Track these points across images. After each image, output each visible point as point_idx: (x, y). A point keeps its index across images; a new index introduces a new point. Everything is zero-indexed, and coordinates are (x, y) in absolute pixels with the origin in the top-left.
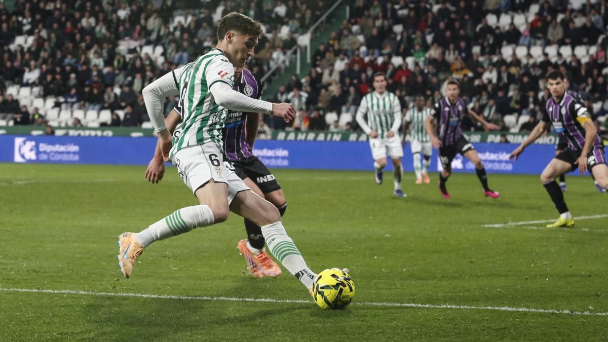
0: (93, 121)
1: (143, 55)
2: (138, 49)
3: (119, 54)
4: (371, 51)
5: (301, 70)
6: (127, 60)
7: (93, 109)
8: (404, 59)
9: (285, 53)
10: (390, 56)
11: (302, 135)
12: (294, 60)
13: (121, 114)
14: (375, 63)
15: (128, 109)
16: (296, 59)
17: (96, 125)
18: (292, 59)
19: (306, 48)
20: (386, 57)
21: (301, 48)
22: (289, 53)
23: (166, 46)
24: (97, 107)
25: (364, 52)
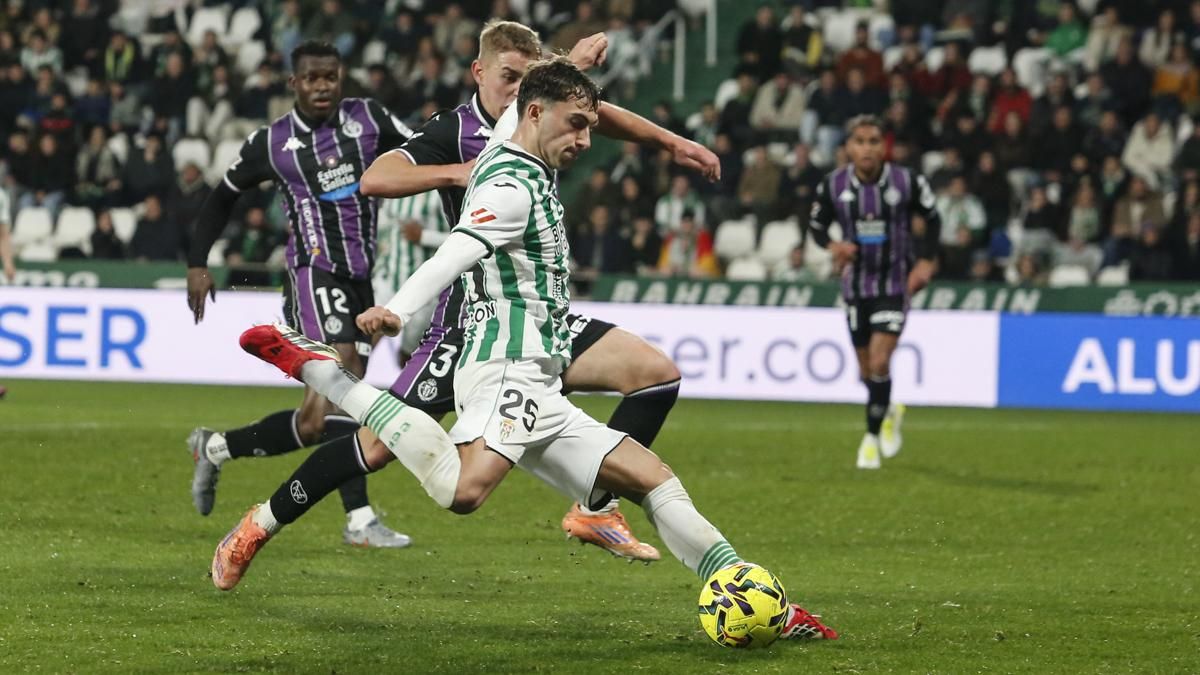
0: (39, 241)
1: (196, 36)
2: (181, 20)
3: (120, 32)
4: (907, 32)
5: (689, 86)
6: (146, 51)
7: (37, 204)
8: (1010, 55)
9: (637, 37)
10: (965, 48)
11: (689, 290)
12: (665, 58)
13: (124, 222)
14: (920, 66)
15: (147, 208)
16: (672, 53)
17: (47, 254)
18: (658, 52)
19: (703, 18)
20: (952, 51)
21: (687, 18)
22: (651, 33)
23: (270, 9)
24: (51, 200)
25: (882, 35)
